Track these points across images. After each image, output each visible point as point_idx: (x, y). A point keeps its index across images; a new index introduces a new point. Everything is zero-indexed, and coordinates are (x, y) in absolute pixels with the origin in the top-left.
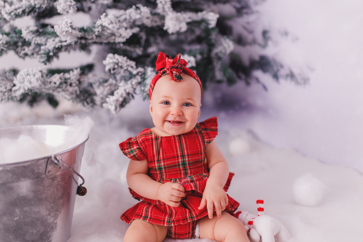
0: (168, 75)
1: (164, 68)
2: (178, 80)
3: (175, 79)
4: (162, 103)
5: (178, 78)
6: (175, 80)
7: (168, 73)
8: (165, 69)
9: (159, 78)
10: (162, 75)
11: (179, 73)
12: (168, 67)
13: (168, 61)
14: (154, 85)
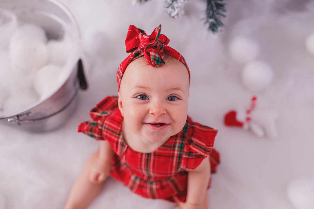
0: (142, 57)
1: (136, 48)
2: (157, 64)
3: (153, 63)
4: (136, 97)
5: (158, 61)
6: (154, 66)
7: (143, 56)
8: (139, 50)
9: (130, 63)
10: (135, 58)
11: (159, 54)
12: (142, 47)
13: (142, 38)
14: (123, 73)
